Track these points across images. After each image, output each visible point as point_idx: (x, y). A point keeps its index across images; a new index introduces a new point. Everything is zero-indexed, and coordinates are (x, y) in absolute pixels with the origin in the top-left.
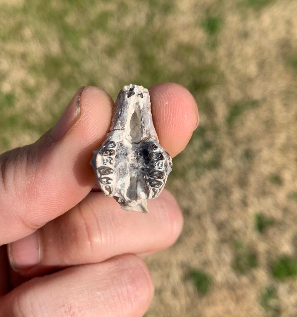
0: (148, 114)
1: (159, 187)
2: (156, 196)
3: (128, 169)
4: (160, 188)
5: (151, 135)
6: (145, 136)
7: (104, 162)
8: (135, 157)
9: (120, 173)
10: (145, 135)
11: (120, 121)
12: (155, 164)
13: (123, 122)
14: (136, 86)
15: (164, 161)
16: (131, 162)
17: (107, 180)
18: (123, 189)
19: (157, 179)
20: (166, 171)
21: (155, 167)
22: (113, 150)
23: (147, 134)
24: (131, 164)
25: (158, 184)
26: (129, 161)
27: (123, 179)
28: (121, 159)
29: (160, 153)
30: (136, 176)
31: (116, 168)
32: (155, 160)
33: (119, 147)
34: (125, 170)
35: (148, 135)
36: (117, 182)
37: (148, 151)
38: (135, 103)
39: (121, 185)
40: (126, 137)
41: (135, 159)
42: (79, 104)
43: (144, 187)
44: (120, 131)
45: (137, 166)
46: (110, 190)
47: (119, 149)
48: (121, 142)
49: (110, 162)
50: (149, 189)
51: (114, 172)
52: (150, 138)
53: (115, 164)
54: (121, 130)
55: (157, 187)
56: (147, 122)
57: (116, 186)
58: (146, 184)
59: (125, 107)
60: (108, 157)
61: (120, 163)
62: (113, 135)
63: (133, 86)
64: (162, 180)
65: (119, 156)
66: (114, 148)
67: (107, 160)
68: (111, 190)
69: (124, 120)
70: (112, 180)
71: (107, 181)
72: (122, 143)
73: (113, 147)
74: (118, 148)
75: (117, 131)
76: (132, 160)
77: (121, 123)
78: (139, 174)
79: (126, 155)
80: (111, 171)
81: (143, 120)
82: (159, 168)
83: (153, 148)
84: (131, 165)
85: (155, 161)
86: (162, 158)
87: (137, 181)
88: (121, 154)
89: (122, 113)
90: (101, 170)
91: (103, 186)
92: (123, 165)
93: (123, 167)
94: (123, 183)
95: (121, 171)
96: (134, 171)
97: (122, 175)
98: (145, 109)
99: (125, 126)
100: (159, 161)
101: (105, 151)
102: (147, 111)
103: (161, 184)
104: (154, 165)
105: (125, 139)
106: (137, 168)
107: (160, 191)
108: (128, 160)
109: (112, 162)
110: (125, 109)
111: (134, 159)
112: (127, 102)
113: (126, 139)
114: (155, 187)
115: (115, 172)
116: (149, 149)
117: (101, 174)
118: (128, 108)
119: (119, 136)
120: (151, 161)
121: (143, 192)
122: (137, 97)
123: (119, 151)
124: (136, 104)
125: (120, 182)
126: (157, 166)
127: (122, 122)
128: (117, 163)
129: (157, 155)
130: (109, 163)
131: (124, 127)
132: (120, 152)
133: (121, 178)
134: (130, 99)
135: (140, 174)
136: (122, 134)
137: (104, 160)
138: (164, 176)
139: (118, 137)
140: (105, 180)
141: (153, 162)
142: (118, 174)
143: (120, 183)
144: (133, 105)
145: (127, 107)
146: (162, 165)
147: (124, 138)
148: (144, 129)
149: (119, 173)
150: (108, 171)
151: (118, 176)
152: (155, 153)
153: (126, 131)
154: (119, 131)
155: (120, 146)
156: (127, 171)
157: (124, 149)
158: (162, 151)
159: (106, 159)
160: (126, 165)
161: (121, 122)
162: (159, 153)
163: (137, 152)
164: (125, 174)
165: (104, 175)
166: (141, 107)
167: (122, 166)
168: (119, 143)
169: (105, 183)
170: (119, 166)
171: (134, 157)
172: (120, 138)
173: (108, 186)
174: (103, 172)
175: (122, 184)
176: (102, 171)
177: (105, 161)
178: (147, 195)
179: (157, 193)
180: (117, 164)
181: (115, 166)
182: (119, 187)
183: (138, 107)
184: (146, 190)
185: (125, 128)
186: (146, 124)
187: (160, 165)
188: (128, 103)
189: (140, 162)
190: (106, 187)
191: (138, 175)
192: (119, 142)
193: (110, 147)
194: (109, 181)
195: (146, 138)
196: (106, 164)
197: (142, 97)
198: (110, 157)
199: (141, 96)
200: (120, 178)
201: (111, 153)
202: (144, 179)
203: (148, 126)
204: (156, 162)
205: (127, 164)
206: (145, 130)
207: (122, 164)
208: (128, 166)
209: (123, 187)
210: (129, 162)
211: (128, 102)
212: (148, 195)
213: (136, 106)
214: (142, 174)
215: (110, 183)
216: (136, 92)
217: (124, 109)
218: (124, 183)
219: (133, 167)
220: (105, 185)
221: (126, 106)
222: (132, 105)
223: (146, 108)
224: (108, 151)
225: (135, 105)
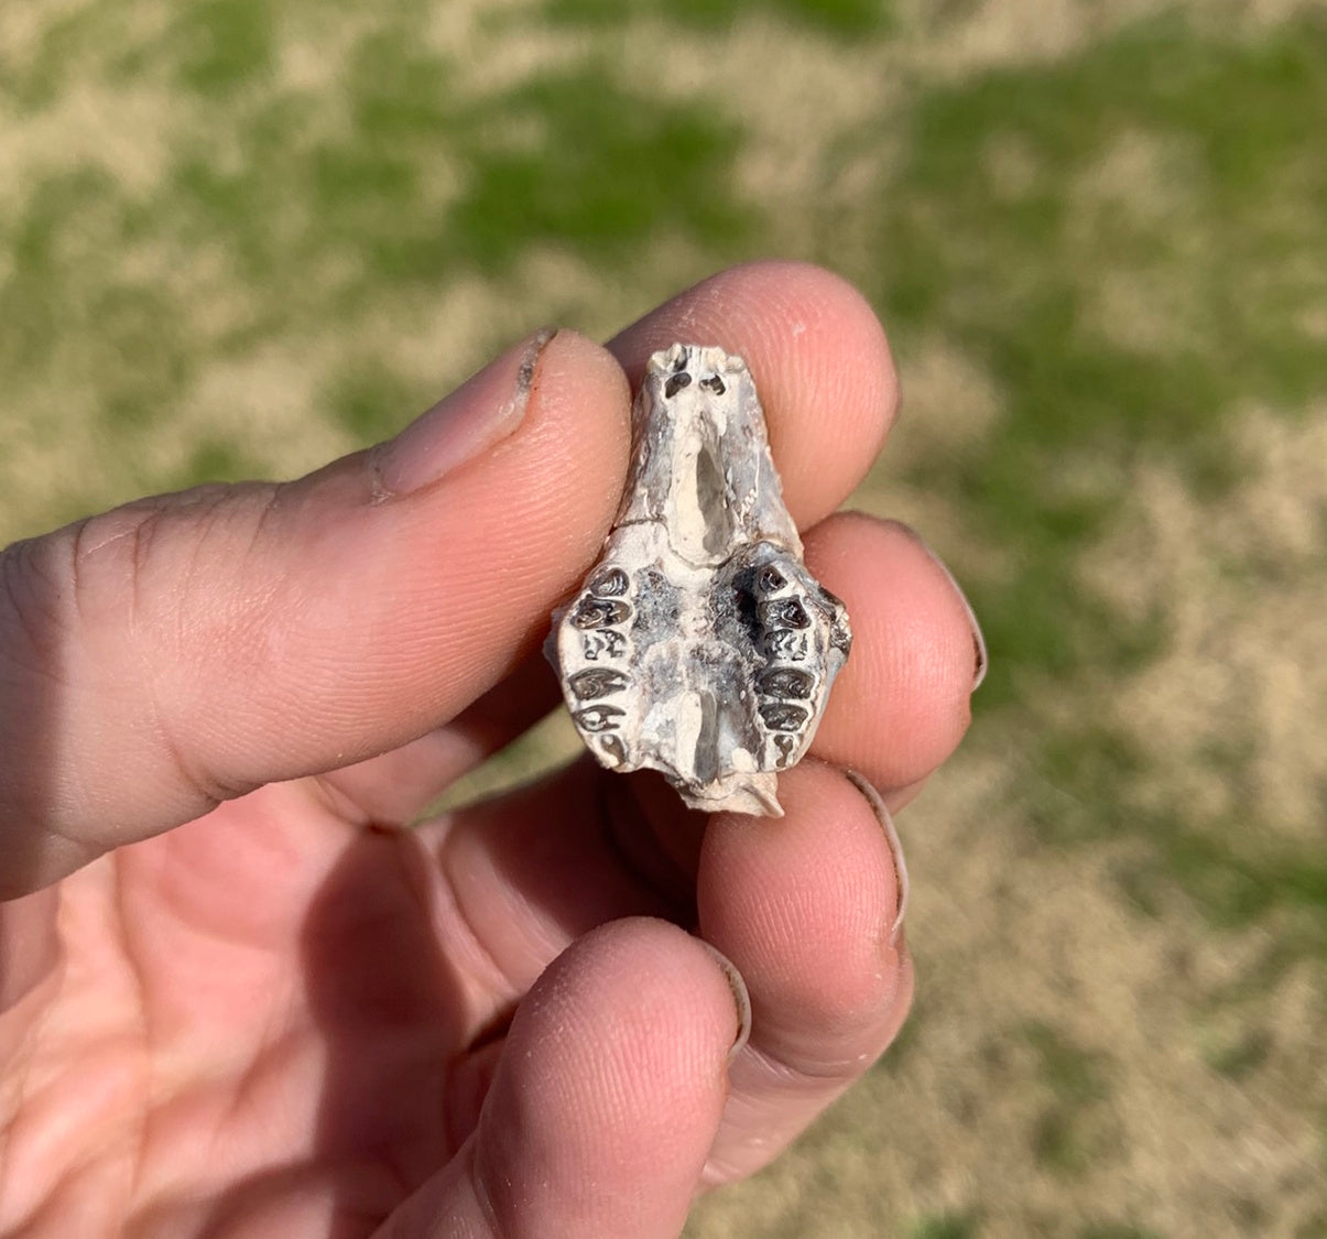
0: (750, 451)
1: (795, 729)
2: (790, 761)
3: (682, 668)
4: (799, 731)
5: (765, 532)
6: (740, 537)
7: (590, 652)
8: (707, 619)
9: (652, 685)
10: (743, 534)
11: (646, 491)
12: (778, 643)
13: (656, 494)
14: (696, 350)
15: (809, 632)
16: (693, 640)
17: (602, 716)
18: (666, 744)
19: (787, 698)
20: (818, 668)
21: (779, 653)
22: (617, 602)
23: (750, 530)
24: (694, 646)
25: (791, 718)
26: (685, 637)
27: (665, 706)
28: (655, 631)
29: (794, 603)
30: (712, 690)
31: (637, 668)
32: (778, 628)
33: (647, 588)
34: (670, 671)
35: (753, 532)
36: (642, 719)
37: (755, 593)
38: (699, 414)
39: (659, 729)
40: (674, 549)
41: (708, 629)
42: (528, 381)
43: (745, 732)
44: (648, 528)
45: (716, 653)
46: (622, 750)
47: (645, 596)
48: (652, 570)
49: (610, 649)
50: (762, 738)
51: (629, 685)
52: (762, 545)
53: (633, 653)
54: (653, 524)
55: (788, 730)
56: (747, 485)
57: (641, 733)
58: (751, 721)
59: (660, 434)
60: (602, 631)
61: (651, 647)
62: (622, 542)
63: (684, 351)
64: (804, 704)
65: (647, 622)
66: (622, 594)
67: (600, 645)
68: (626, 751)
69: (658, 482)
70: (623, 714)
71: (603, 718)
72: (660, 572)
73: (617, 594)
74: (643, 593)
75: (637, 527)
76: (696, 631)
77: (649, 496)
78: (724, 682)
79: (675, 614)
80: (618, 681)
81: (730, 476)
82: (794, 659)
83: (769, 586)
84: (692, 651)
85: (777, 633)
86: (800, 620)
87: (720, 707)
88: (655, 613)
89: (652, 457)
90: (578, 684)
91: (591, 736)
92: (664, 656)
93: (663, 660)
94: (668, 722)
95: (655, 679)
96: (704, 673)
97: (662, 692)
98: (737, 437)
99: (666, 507)
100: (791, 631)
101: (590, 608)
102: (747, 444)
103: (801, 719)
104: (774, 649)
105: (671, 556)
106: (717, 662)
107: (801, 744)
108: (683, 635)
109: (618, 646)
110: (660, 442)
111: (705, 627)
112: (665, 414)
113: (676, 553)
114: (782, 729)
115: (635, 684)
116: (755, 589)
117: (580, 697)
118: (671, 437)
119: (645, 545)
120: (766, 632)
121: (741, 747)
122: (699, 392)
123: (645, 602)
124: (702, 418)
125: (657, 716)
126: (785, 651)
127: (653, 492)
128: (639, 648)
129: (781, 610)
130: (608, 655)
131: (663, 507)
132: (648, 606)
133: (657, 704)
134: (676, 401)
135: (729, 681)
136: (656, 537)
137: (587, 643)
138: (811, 687)
139: (642, 550)
140: (595, 716)
141: (771, 635)
142: (644, 690)
143: (654, 720)
144: (692, 423)
145: (667, 433)
146: (804, 645)
147: (666, 550)
148: (735, 513)
149: (647, 686)
150: (603, 682)
151: (647, 698)
152: (776, 604)
153: (669, 524)
154: (642, 527)
155: (650, 586)
156: (680, 675)
157: (664, 595)
158: (801, 592)
159: (596, 639)
160: (674, 655)
161: (650, 491)
162: (790, 604)
163: (715, 601)
164: (672, 687)
165: (588, 699)
166: (722, 429)
167: (659, 658)
168: (645, 573)
169: (596, 727)
170: (648, 659)
171: (703, 622)
172: (647, 556)
173: (610, 735)
174: (585, 689)
175: (664, 724)
176: (582, 685)
177: (593, 647)
178: (758, 758)
179: (793, 752)
180: (640, 653)
181: (634, 662)
182: (651, 738)
183: (709, 430)
184: (751, 741)
185: (664, 513)
186: (741, 495)
187: (795, 647)
188: (668, 420)
189: (728, 640)
190: (603, 742)
191: (720, 688)
192: (645, 569)
193: (607, 595)
194: (612, 719)
195: (745, 545)
196: (595, 659)
197: (719, 391)
198: (611, 631)
199: (715, 389)
200: (654, 702)
201: (611, 615)
202: (742, 702)
203: (752, 501)
204: (779, 638)
205: (681, 650)
206: (742, 514)
207: (658, 651)
208: (681, 655)
209: (666, 735)
210: (688, 641)
211: (671, 414)
212: (761, 759)
213: (703, 428)
214: (734, 683)
215: (616, 726)
216: (697, 375)
217: (657, 441)
218: (672, 720)
219: (701, 660)
220: (600, 734)
221: (664, 432)
222: (687, 423)
223: (739, 432)
224: (598, 610)
225: (699, 423)
